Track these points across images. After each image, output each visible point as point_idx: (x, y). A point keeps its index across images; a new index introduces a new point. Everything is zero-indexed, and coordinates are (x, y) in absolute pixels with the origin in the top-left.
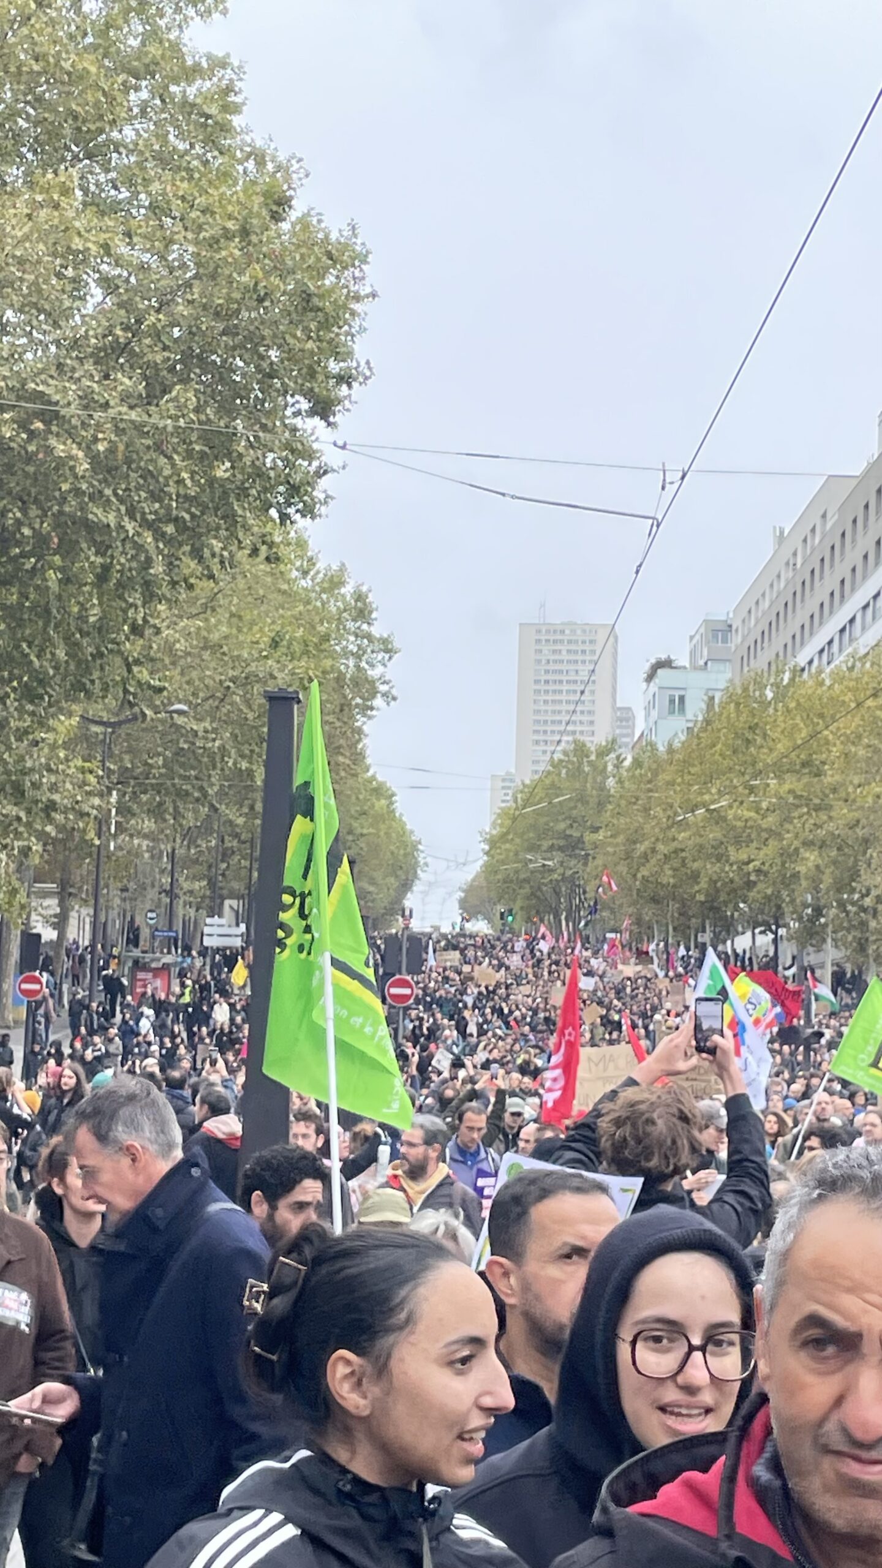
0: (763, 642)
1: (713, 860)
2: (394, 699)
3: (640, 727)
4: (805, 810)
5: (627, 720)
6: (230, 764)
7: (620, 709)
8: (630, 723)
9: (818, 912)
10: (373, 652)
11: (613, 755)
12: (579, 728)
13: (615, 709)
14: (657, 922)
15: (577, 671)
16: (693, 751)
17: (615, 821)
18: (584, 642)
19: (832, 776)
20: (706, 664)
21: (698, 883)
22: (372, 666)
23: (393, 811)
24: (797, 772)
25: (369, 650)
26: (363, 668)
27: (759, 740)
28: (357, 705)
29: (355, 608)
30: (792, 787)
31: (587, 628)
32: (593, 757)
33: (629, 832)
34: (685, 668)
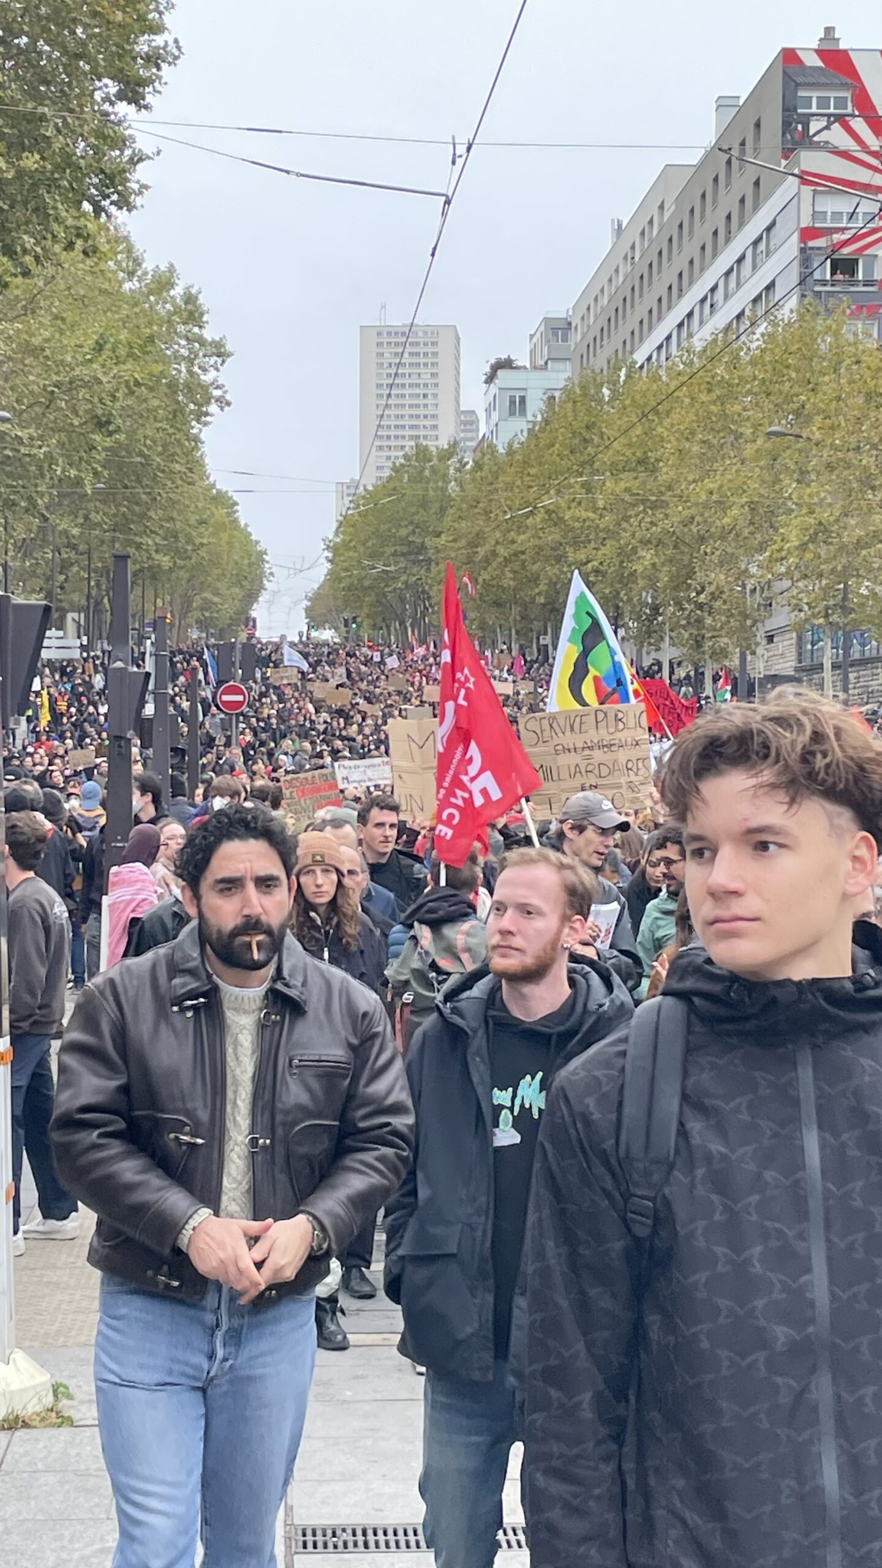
0: (602, 340)
1: (553, 562)
2: (228, 404)
3: (483, 429)
4: (641, 508)
5: (471, 423)
6: (58, 473)
7: (463, 412)
8: (474, 426)
9: (656, 610)
10: (204, 356)
11: (454, 459)
12: (422, 433)
13: (459, 413)
14: (501, 627)
15: (419, 374)
16: (532, 451)
17: (456, 525)
18: (425, 344)
19: (667, 473)
20: (546, 363)
21: (538, 585)
22: (205, 370)
23: (236, 520)
24: (634, 470)
25: (201, 354)
26: (195, 373)
27: (596, 439)
28: (192, 412)
29: (185, 310)
30: (628, 485)
31: (429, 329)
32: (435, 461)
33: (470, 536)
34: (525, 368)
